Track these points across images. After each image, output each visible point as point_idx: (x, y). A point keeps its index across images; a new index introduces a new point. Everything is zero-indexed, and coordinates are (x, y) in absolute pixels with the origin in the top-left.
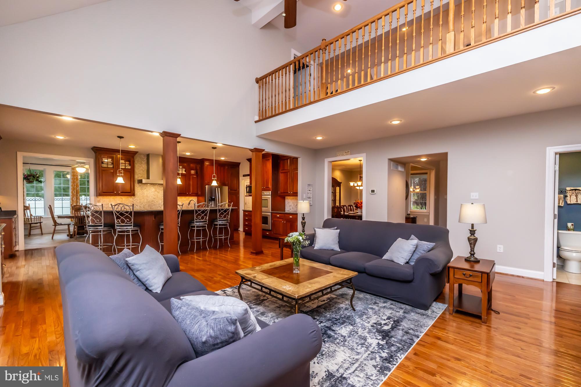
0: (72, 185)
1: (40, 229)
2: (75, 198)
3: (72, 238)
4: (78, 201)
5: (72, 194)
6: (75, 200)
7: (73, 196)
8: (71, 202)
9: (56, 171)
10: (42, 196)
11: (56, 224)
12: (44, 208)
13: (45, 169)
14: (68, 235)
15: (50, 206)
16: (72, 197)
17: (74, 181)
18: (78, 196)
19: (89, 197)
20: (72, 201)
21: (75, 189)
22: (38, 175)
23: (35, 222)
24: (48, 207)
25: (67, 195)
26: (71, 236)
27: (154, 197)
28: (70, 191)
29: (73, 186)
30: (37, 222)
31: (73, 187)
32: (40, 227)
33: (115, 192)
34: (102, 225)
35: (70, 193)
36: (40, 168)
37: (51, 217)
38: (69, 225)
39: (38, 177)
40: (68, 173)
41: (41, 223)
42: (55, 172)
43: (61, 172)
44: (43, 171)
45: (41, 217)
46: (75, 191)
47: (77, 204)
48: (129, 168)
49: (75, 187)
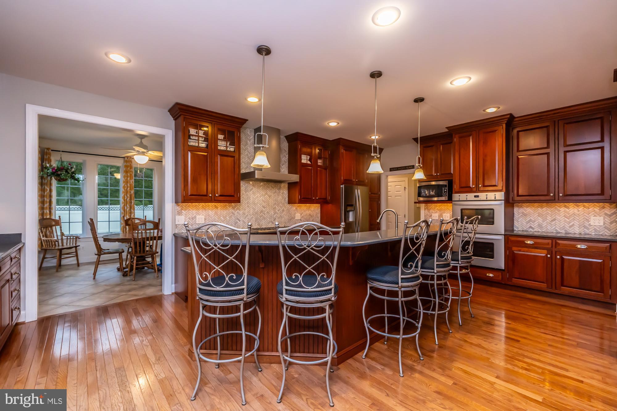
0: (124, 187)
1: (76, 257)
2: (128, 206)
3: (127, 275)
4: (132, 211)
5: (123, 201)
6: (128, 209)
7: (126, 204)
8: (121, 213)
9: (101, 165)
10: (80, 204)
11: (100, 251)
12: (83, 222)
13: (85, 161)
14: (119, 270)
15: (92, 220)
16: (123, 204)
17: (127, 179)
18: (132, 204)
19: (152, 206)
20: (123, 212)
21: (128, 192)
22: (73, 170)
23: (68, 246)
24: (88, 222)
25: (117, 203)
26: (124, 272)
27: (264, 204)
28: (121, 195)
29: (126, 188)
30: (71, 246)
31: (125, 190)
32: (75, 253)
33: (210, 195)
34: (243, 289)
35: (121, 199)
36: (78, 159)
37: (92, 236)
38: (120, 253)
39: (73, 173)
40: (117, 169)
41: (78, 247)
42: (99, 166)
43: (108, 166)
44: (81, 164)
45: (77, 238)
46: (128, 195)
47: (131, 216)
48: (232, 149)
49: (128, 189)
